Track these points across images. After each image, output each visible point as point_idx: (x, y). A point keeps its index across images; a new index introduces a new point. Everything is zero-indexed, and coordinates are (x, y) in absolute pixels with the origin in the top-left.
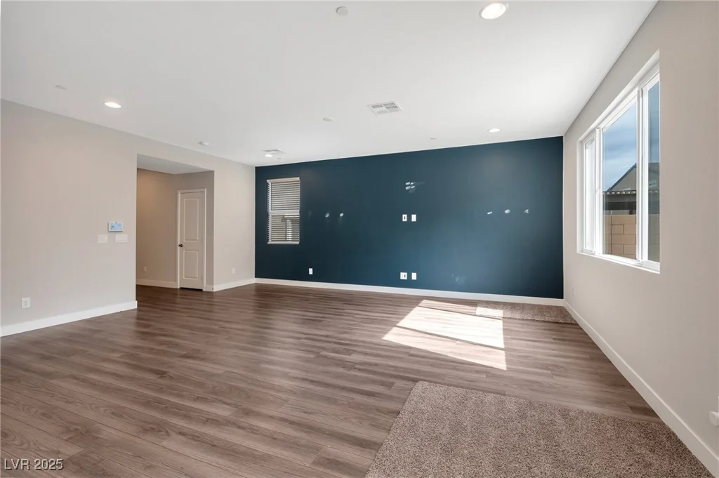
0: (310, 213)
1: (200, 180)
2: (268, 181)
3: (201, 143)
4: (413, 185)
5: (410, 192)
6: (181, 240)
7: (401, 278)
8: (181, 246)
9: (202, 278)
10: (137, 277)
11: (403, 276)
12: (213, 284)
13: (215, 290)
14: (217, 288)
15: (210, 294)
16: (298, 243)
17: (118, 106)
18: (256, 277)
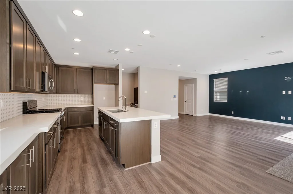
0: (232, 91)
1: (192, 81)
2: (214, 80)
3: (195, 71)
4: (290, 78)
5: (287, 81)
6: (186, 99)
7: (281, 119)
8: (185, 101)
9: (193, 112)
10: (179, 111)
11: (283, 118)
12: (196, 114)
13: (197, 116)
14: (198, 115)
15: (196, 117)
16: (227, 102)
17: (180, 66)
18: (209, 113)
